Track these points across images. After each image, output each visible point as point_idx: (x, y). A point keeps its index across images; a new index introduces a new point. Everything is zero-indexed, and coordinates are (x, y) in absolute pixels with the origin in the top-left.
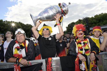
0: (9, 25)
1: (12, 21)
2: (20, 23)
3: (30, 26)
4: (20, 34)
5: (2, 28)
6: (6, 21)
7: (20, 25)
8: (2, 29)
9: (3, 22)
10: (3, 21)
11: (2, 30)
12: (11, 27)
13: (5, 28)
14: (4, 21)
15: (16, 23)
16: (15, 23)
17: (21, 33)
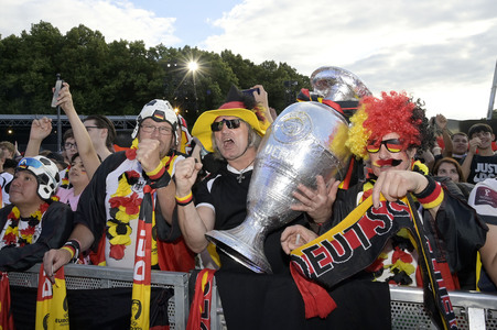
0: (172, 67)
1: (187, 47)
2: (227, 56)
3: (283, 76)
5: (138, 83)
6: (161, 48)
7: (230, 69)
8: (138, 90)
9: (144, 51)
10: (147, 48)
11: (137, 94)
12: (181, 79)
13: (155, 84)
14: (152, 51)
15: (206, 57)
16: (203, 57)
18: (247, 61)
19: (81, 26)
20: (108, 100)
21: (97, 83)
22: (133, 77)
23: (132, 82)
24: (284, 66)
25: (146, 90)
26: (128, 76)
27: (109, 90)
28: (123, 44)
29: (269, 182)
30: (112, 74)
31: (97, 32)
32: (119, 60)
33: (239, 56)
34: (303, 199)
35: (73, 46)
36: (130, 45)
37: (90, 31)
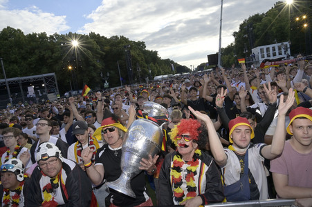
0: (65, 45)
1: (70, 33)
2: (93, 35)
3: (123, 43)
4: (47, 159)
5: (46, 55)
6: (56, 35)
7: (95, 42)
8: (47, 59)
9: (47, 38)
10: (48, 36)
11: (48, 61)
13: (56, 55)
14: (51, 37)
15: (82, 38)
16: (80, 38)
17: (49, 157)
18: (103, 37)
19: (8, 27)
20: (32, 66)
21: (24, 58)
22: (43, 53)
23: (44, 55)
24: (122, 37)
25: (52, 59)
26: (40, 52)
27: (32, 61)
28: (34, 35)
29: (130, 159)
30: (31, 52)
31: (19, 30)
32: (34, 44)
33: (98, 35)
34: (144, 165)
35: (6, 39)
36: (39, 35)
37: (15, 30)
